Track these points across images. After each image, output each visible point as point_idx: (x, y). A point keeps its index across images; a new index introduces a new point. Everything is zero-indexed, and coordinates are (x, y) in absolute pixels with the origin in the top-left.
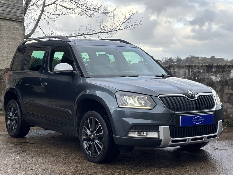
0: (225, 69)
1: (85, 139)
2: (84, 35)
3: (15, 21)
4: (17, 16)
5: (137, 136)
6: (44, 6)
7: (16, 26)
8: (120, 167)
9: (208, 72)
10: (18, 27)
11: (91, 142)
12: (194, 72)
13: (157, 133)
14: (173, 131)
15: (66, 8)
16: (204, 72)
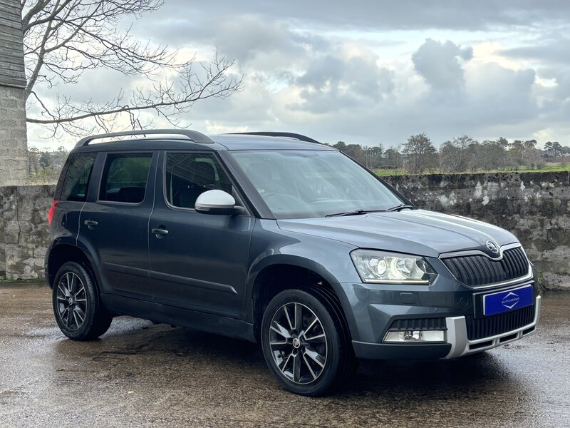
0: (465, 183)
1: (275, 347)
2: (129, 109)
3: (8, 86)
4: (12, 77)
5: (403, 340)
6: (43, 52)
7: (12, 97)
8: (365, 403)
9: (431, 189)
10: (15, 98)
11: (294, 354)
12: (404, 188)
13: (442, 332)
14: (471, 325)
15: (86, 54)
16: (424, 190)
